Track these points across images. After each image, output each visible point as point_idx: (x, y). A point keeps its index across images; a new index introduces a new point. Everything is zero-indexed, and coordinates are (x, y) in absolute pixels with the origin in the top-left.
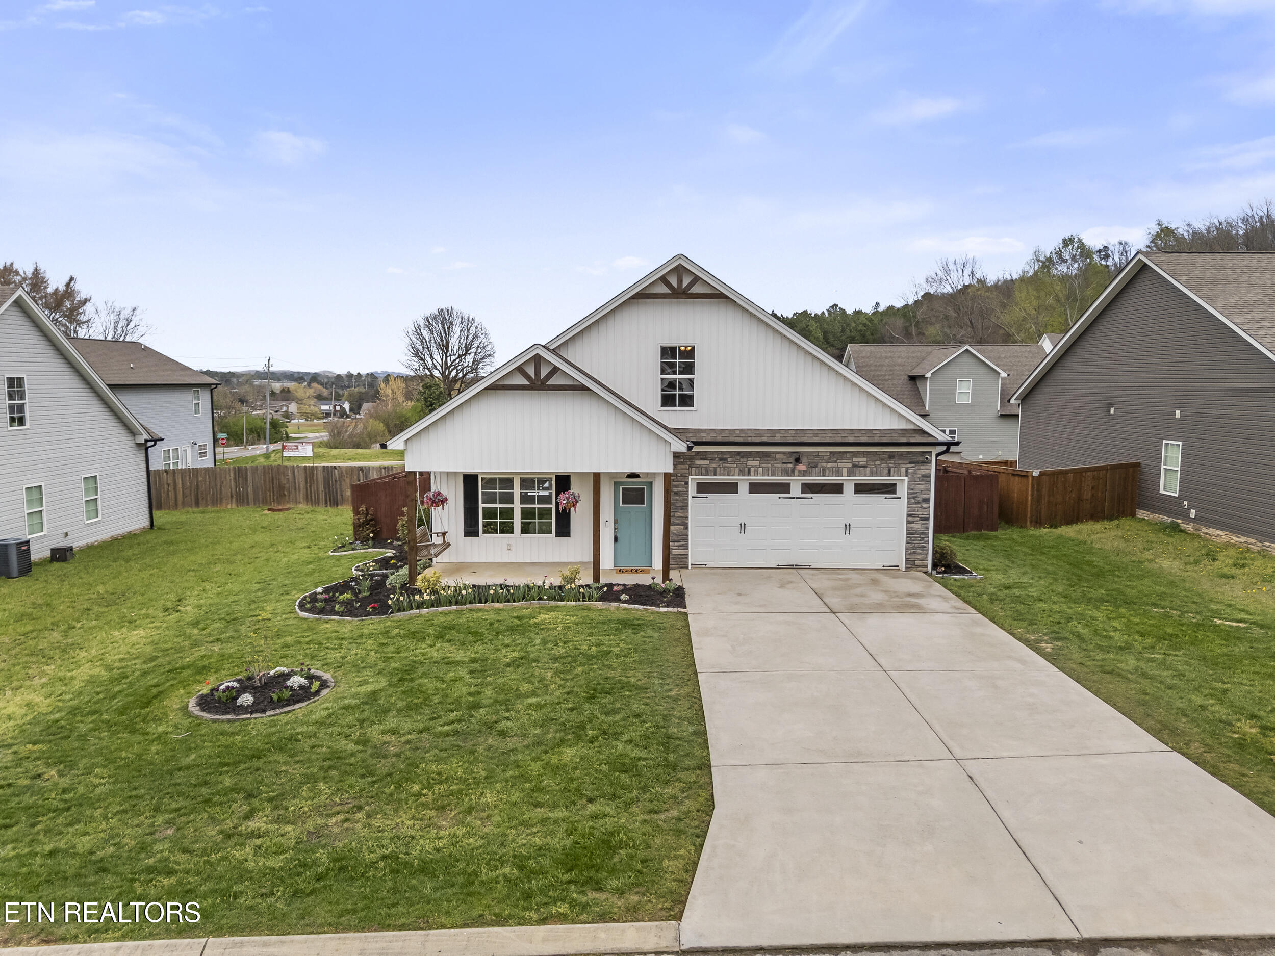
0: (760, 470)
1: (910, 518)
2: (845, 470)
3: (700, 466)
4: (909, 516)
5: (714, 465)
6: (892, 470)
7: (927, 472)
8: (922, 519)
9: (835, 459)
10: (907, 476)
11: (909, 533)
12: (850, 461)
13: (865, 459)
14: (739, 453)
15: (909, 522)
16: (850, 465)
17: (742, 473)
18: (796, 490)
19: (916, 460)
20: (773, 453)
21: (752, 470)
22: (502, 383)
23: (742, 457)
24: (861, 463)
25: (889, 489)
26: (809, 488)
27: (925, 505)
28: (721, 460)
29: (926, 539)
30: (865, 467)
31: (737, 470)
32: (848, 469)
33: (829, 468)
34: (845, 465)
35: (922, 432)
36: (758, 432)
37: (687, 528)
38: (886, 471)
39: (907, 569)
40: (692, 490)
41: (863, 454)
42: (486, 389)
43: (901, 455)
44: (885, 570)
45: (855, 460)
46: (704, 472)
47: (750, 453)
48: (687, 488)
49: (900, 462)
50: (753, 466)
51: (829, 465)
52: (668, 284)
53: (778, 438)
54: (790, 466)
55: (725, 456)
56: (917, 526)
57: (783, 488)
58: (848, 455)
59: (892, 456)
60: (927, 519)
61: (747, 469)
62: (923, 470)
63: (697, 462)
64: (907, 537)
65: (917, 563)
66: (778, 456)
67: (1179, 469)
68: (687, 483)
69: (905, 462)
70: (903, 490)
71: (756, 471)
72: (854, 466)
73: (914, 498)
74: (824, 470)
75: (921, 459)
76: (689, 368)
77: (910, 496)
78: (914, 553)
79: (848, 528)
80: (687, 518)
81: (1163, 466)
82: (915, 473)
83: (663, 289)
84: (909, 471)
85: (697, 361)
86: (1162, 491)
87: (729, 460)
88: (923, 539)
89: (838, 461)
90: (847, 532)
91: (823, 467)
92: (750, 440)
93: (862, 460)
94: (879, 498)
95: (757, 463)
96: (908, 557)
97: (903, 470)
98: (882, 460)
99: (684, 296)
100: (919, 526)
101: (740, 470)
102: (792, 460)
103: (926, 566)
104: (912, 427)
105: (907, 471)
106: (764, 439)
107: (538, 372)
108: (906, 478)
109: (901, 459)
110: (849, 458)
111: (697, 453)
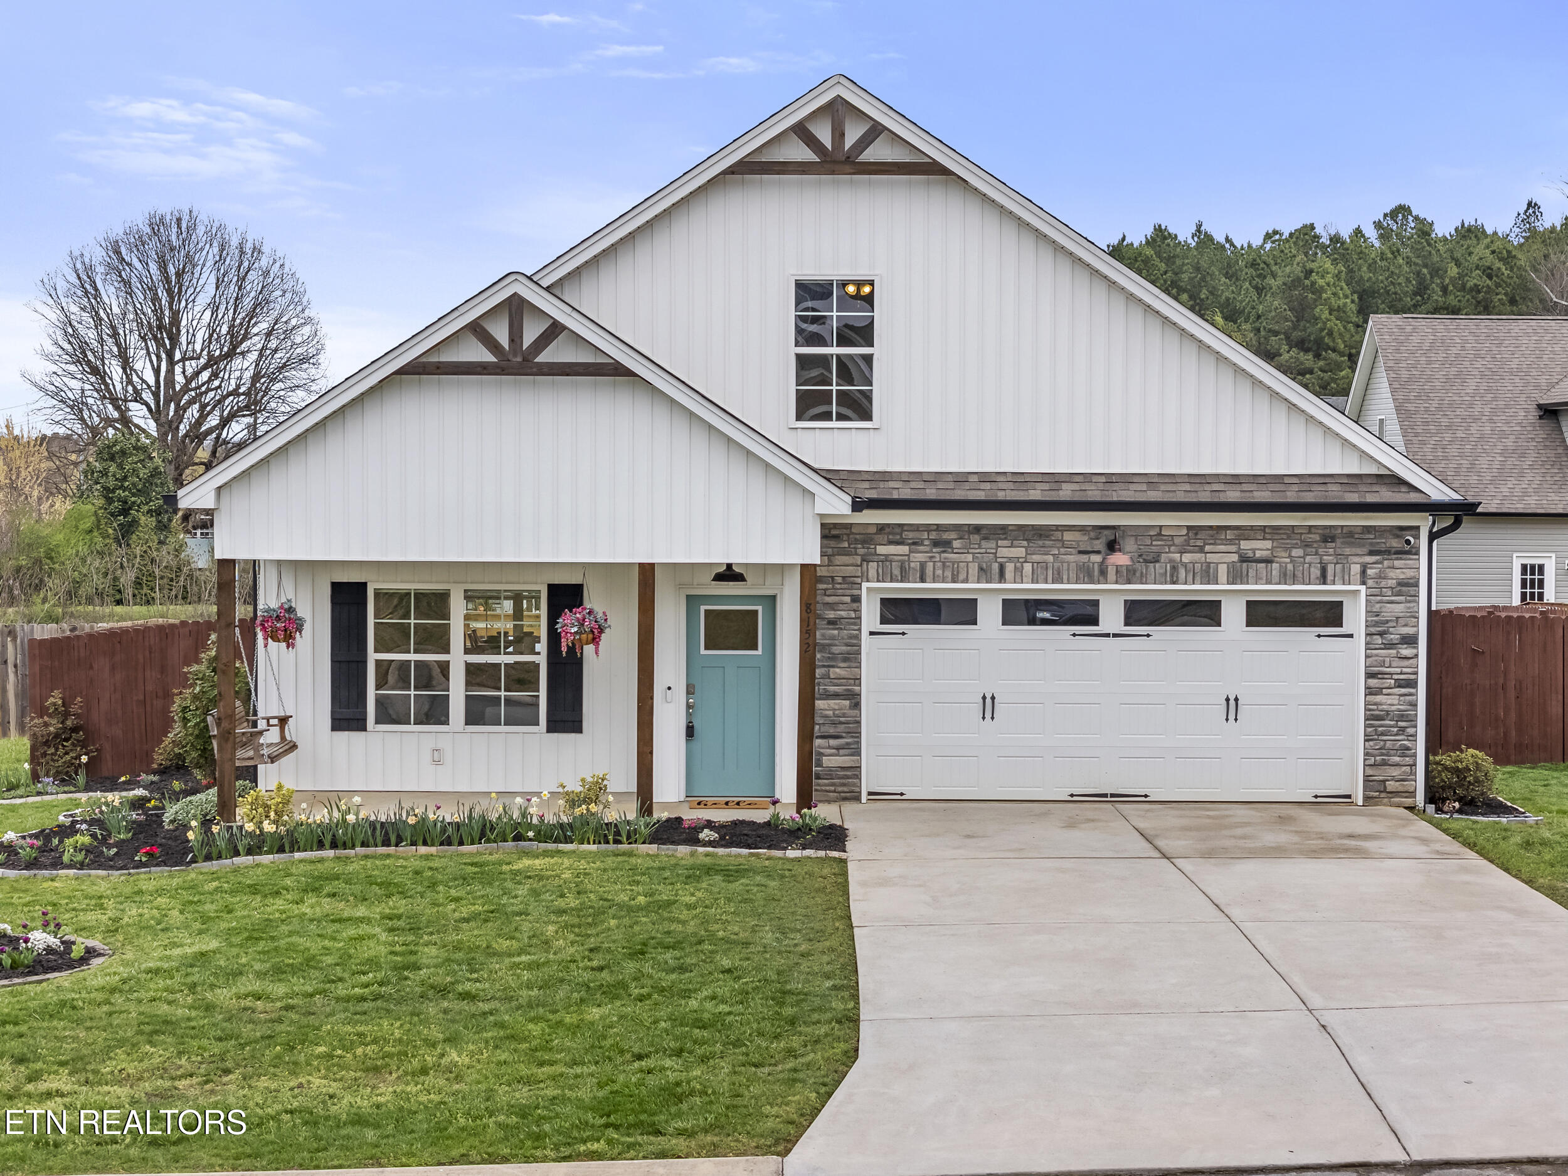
0: (1028, 567)
1: (1373, 682)
2: (1223, 570)
3: (887, 558)
4: (1370, 675)
5: (921, 557)
6: (1330, 569)
7: (1410, 573)
8: (1400, 684)
9: (1200, 543)
10: (1363, 583)
11: (1373, 717)
12: (1233, 548)
13: (1268, 544)
14: (977, 529)
15: (1370, 691)
16: (1235, 558)
17: (984, 573)
18: (1112, 616)
19: (1383, 547)
20: (1058, 528)
21: (1010, 568)
22: (434, 359)
23: (985, 538)
24: (1258, 554)
26: (1142, 613)
27: (1406, 651)
28: (936, 543)
29: (1411, 731)
30: (1268, 561)
31: (974, 569)
32: (1231, 567)
33: (1185, 565)
34: (1223, 558)
36: (1020, 479)
37: (857, 705)
38: (1316, 572)
39: (1367, 798)
40: (870, 614)
41: (1264, 532)
42: (400, 372)
43: (1350, 535)
44: (1319, 803)
45: (1245, 545)
46: (897, 572)
47: (1004, 529)
48: (858, 611)
49: (1347, 551)
50: (1010, 559)
51: (1187, 557)
52: (811, 141)
53: (1066, 493)
54: (1097, 558)
55: (946, 536)
56: (1391, 701)
57: (1082, 613)
58: (1230, 535)
59: (1328, 536)
60: (1413, 684)
61: (996, 566)
62: (1399, 570)
63: (882, 550)
64: (1366, 726)
65: (1391, 785)
66: (1068, 536)
68: (857, 599)
69: (1359, 551)
72: (1244, 559)
73: (1381, 634)
74: (1174, 569)
75: (1395, 543)
76: (860, 332)
77: (1373, 630)
78: (1384, 763)
79: (1232, 706)
80: (857, 680)
82: (1381, 577)
83: (801, 153)
84: (1370, 572)
85: (881, 315)
87: (956, 544)
88: (1402, 730)
89: (1207, 548)
90: (1232, 716)
91: (1171, 561)
93: (1261, 547)
94: (1305, 636)
95: (1020, 552)
96: (1370, 772)
97: (1356, 569)
98: (1306, 545)
99: (847, 168)
100: (1394, 700)
101: (981, 569)
102: (1100, 545)
103: (1412, 794)
104: (1374, 470)
105: (1363, 572)
107: (516, 336)
108: (1363, 588)
109: (1351, 545)
110: (1231, 542)
111: (881, 528)
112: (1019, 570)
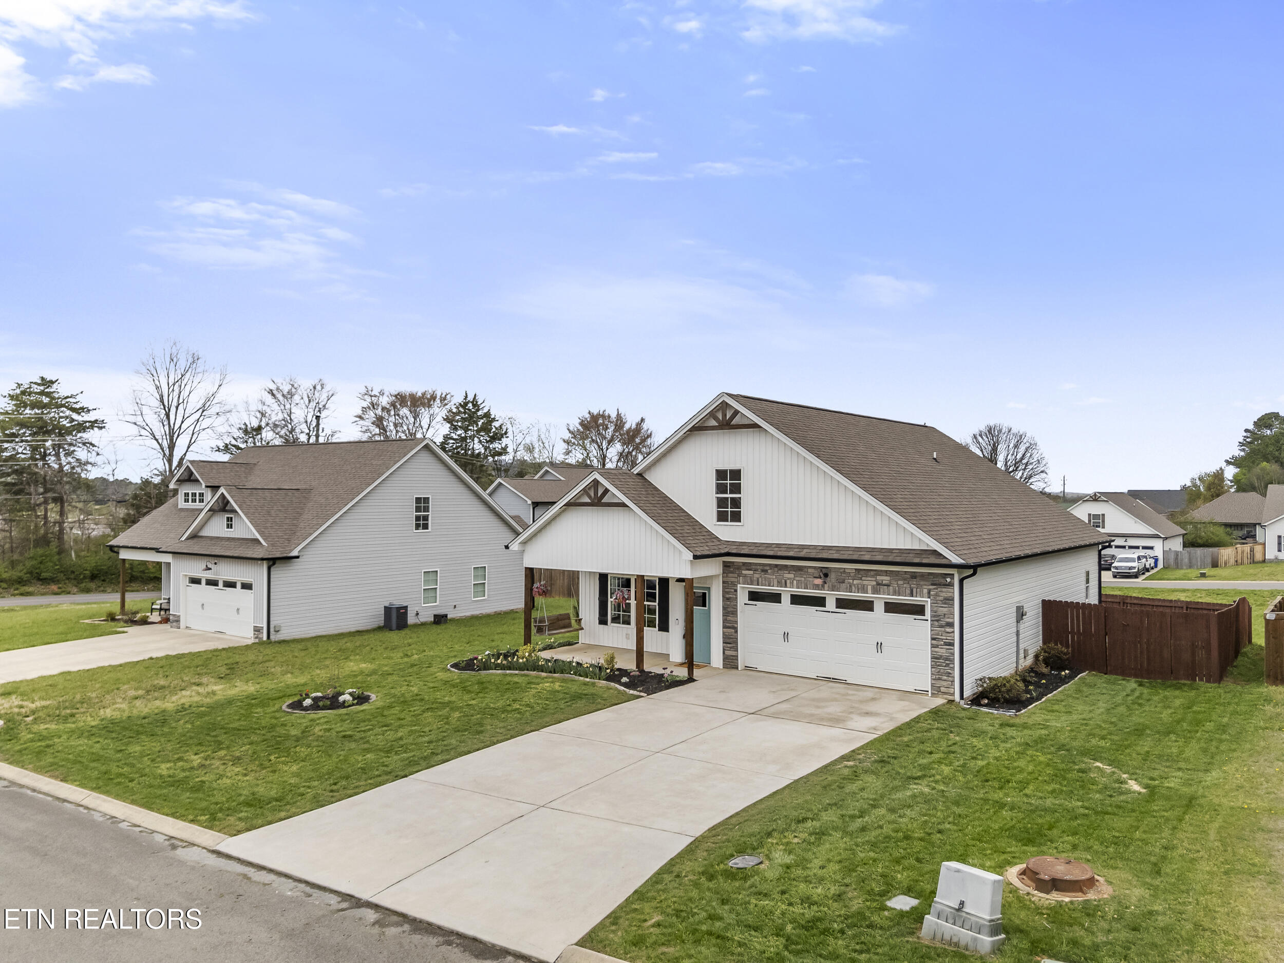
0: (795, 582)
1: (934, 642)
2: (870, 588)
3: (745, 576)
4: (933, 639)
5: (756, 576)
6: (914, 590)
7: (950, 594)
8: (946, 644)
9: (860, 576)
10: (929, 598)
11: (934, 658)
12: (874, 579)
13: (888, 578)
14: (776, 566)
15: (933, 646)
16: (874, 583)
17: (784, 584)
18: (831, 604)
19: (937, 582)
20: (805, 567)
21: (788, 582)
22: (576, 501)
23: (780, 570)
24: (884, 582)
25: (918, 610)
26: (842, 604)
27: (948, 630)
28: (761, 571)
29: (951, 666)
30: (888, 585)
31: (776, 582)
32: (873, 587)
33: (854, 585)
34: (870, 583)
35: (935, 553)
36: (790, 547)
37: (736, 632)
38: (908, 591)
39: (932, 694)
40: (743, 598)
41: (886, 573)
42: (568, 505)
43: (923, 576)
44: (915, 693)
45: (879, 578)
46: (749, 581)
47: (786, 566)
48: (736, 595)
49: (922, 583)
50: (789, 579)
51: (855, 582)
52: (716, 419)
53: (805, 553)
54: (820, 580)
55: (765, 568)
56: (942, 651)
57: (819, 602)
58: (872, 573)
59: (914, 576)
60: (953, 645)
61: (783, 581)
62: (944, 593)
63: (744, 572)
64: (932, 661)
65: (943, 689)
66: (810, 570)
68: (736, 591)
69: (926, 583)
70: (928, 612)
72: (878, 584)
73: (937, 621)
74: (850, 586)
75: (942, 581)
76: (737, 489)
77: (933, 619)
78: (940, 679)
79: (879, 646)
80: (736, 622)
82: (937, 595)
83: (713, 423)
84: (932, 593)
85: (743, 482)
87: (769, 571)
88: (947, 665)
89: (863, 578)
90: (879, 651)
91: (849, 583)
92: (779, 554)
93: (885, 579)
94: (909, 619)
95: (792, 576)
96: (933, 682)
97: (925, 591)
98: (905, 580)
99: (727, 427)
100: (944, 651)
101: (778, 582)
102: (821, 574)
103: (953, 694)
105: (929, 593)
108: (929, 600)
109: (923, 580)
110: (872, 576)
111: (744, 564)
112: (792, 583)
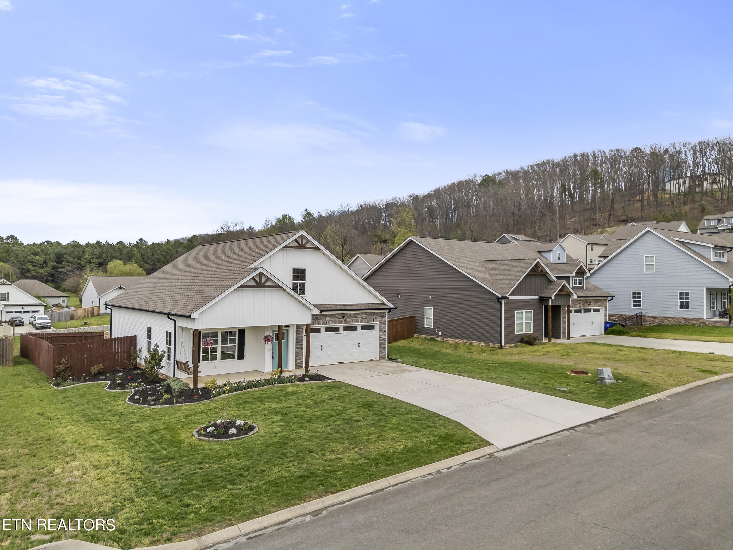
2: (359, 320)
4: (380, 338)
6: (374, 320)
11: (380, 345)
13: (366, 316)
14: (322, 315)
15: (380, 340)
17: (324, 323)
18: (341, 330)
19: (381, 316)
20: (335, 314)
21: (328, 322)
22: (245, 285)
23: (324, 316)
25: (372, 327)
26: (346, 329)
27: (385, 333)
28: (316, 318)
30: (366, 319)
31: (322, 322)
32: (361, 320)
34: (359, 318)
35: (384, 304)
38: (372, 320)
39: (379, 359)
41: (365, 314)
42: (238, 288)
43: (377, 313)
44: (372, 360)
45: (362, 316)
47: (327, 315)
48: (303, 331)
51: (354, 319)
53: (338, 308)
54: (341, 319)
55: (318, 316)
56: (382, 342)
57: (337, 329)
59: (374, 314)
60: (385, 339)
64: (379, 347)
65: (383, 356)
66: (337, 315)
67: (432, 317)
68: (303, 329)
70: (377, 328)
71: (329, 322)
72: (362, 318)
74: (352, 321)
75: (383, 315)
76: (303, 278)
77: (380, 330)
78: (382, 353)
79: (359, 344)
81: (425, 317)
82: (381, 321)
85: (307, 275)
86: (425, 326)
87: (319, 318)
88: (384, 347)
89: (357, 317)
90: (359, 346)
91: (351, 319)
92: (329, 309)
93: (364, 316)
94: (369, 331)
95: (329, 319)
96: (380, 354)
97: (378, 319)
98: (371, 316)
99: (301, 248)
102: (341, 317)
103: (386, 358)
104: (380, 302)
106: (334, 308)
107: (261, 280)
108: (378, 323)
109: (378, 315)
110: (360, 315)
